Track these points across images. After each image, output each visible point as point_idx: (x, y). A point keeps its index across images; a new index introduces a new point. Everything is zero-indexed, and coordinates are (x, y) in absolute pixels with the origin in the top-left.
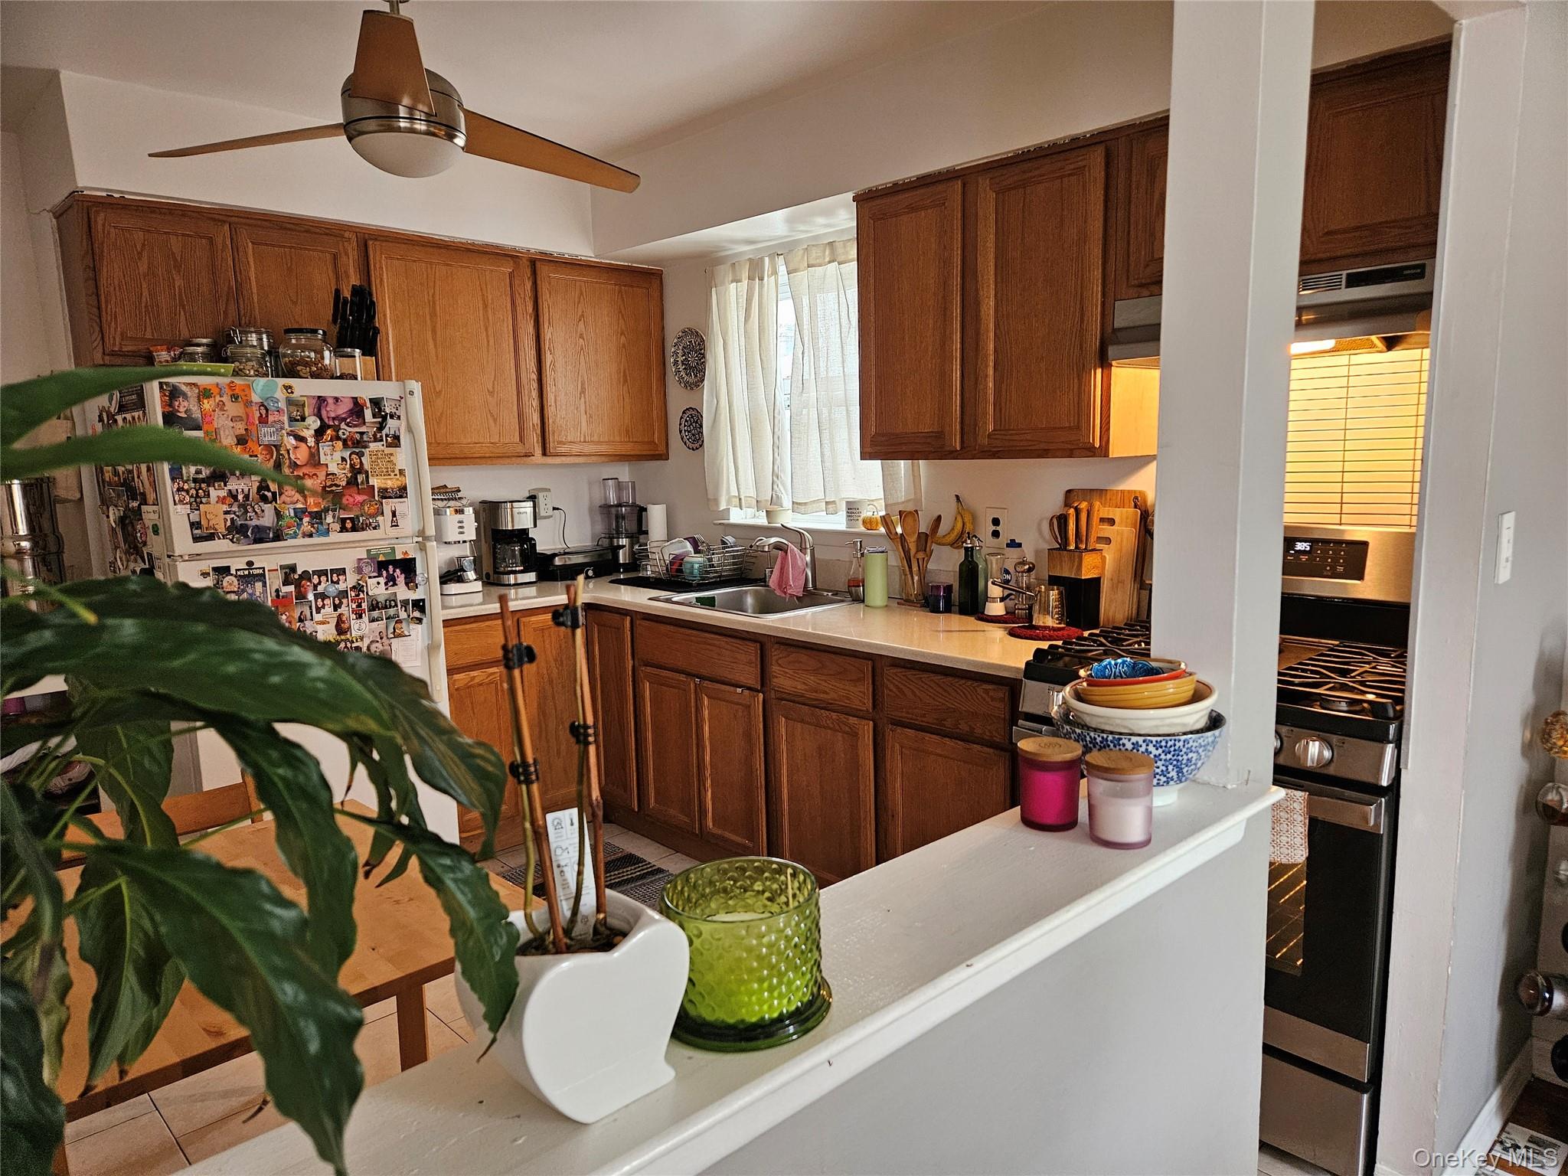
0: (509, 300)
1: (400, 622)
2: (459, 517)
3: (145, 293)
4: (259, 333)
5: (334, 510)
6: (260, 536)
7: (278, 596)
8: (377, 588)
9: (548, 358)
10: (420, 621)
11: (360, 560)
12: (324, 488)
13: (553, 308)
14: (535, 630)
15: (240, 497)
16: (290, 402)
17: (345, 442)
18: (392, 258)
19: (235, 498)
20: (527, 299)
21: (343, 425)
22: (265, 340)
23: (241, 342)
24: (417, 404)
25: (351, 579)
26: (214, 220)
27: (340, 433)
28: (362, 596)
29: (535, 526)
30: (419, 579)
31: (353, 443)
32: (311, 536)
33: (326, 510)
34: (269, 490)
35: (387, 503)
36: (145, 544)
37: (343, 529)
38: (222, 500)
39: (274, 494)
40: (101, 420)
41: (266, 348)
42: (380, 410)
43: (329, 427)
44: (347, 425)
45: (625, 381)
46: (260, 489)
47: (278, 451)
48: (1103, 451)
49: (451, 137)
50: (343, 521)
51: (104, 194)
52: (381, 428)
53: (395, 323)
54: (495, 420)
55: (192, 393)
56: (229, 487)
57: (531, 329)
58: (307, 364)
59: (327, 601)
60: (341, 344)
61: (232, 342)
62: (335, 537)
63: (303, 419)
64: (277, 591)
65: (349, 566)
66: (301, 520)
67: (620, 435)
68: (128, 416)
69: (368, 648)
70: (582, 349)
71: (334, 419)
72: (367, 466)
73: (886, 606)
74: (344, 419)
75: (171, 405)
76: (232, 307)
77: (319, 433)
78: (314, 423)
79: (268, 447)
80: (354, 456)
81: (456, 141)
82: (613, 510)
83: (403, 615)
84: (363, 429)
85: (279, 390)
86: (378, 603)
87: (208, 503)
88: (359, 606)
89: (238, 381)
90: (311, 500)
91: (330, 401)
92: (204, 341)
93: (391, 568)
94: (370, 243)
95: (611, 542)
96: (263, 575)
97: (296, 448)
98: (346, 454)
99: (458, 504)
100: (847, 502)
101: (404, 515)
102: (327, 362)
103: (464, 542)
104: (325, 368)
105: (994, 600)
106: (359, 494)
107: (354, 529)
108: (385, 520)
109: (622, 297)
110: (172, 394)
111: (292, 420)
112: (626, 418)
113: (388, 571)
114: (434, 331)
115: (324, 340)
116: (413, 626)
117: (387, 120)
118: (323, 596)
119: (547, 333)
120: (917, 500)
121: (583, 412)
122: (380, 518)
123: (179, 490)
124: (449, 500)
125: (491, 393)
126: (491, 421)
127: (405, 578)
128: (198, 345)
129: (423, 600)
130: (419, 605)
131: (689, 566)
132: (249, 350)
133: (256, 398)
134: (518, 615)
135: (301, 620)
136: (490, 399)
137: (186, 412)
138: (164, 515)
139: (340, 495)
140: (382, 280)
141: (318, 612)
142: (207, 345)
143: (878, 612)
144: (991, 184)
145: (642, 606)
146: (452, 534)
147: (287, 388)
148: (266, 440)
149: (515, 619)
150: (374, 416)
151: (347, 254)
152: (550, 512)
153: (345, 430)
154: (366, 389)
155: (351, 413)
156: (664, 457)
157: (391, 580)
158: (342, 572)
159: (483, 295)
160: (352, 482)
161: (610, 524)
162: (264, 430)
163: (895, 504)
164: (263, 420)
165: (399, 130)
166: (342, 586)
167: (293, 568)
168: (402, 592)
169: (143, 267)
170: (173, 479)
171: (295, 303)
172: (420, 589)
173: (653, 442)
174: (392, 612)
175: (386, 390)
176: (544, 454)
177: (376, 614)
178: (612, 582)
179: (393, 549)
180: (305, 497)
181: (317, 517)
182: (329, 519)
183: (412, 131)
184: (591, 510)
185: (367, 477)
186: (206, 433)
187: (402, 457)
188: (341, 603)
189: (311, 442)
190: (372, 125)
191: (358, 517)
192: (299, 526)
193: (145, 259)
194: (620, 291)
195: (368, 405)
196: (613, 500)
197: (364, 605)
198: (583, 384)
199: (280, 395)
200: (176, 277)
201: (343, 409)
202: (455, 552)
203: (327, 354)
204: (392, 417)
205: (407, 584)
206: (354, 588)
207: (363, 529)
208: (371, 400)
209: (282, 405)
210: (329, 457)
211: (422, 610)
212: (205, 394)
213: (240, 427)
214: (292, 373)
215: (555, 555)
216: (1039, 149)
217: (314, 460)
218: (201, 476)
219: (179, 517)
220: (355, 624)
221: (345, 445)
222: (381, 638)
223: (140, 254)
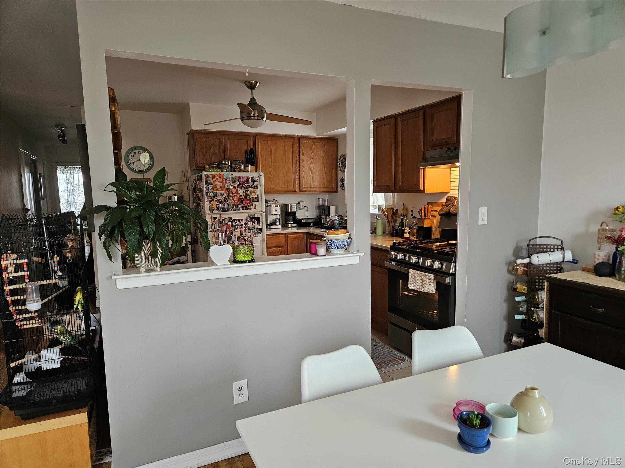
0: (292, 149)
1: (255, 233)
2: (276, 208)
3: (205, 152)
4: (228, 161)
5: (241, 204)
6: (224, 210)
7: (227, 225)
8: (250, 224)
9: (302, 164)
10: (260, 233)
11: (246, 217)
12: (239, 199)
13: (304, 150)
14: (292, 239)
15: (220, 201)
16: (232, 178)
17: (244, 187)
18: (261, 140)
19: (219, 201)
20: (297, 148)
21: (244, 184)
22: (229, 163)
23: (224, 164)
24: (262, 178)
25: (244, 222)
26: (220, 134)
27: (243, 186)
28: (246, 226)
29: (297, 211)
30: (261, 223)
31: (246, 188)
32: (235, 210)
33: (239, 204)
34: (226, 199)
35: (254, 203)
36: (200, 211)
37: (243, 209)
38: (216, 201)
39: (227, 200)
40: (194, 182)
41: (230, 165)
42: (253, 179)
43: (241, 184)
44: (245, 183)
45: (325, 170)
46: (224, 199)
47: (229, 190)
48: (424, 191)
49: (263, 119)
50: (243, 207)
51: (197, 130)
52: (253, 184)
53: (261, 156)
54: (286, 182)
55: (211, 176)
56: (218, 198)
57: (298, 157)
58: (237, 169)
59: (238, 227)
60: (246, 163)
61: (222, 164)
62: (241, 211)
63: (235, 182)
64: (227, 223)
65: (244, 218)
66: (233, 206)
67: (322, 185)
68: (199, 181)
69: (247, 239)
70: (312, 161)
71: (242, 182)
72: (249, 194)
73: (383, 235)
74: (244, 182)
75: (207, 179)
76: (223, 154)
77: (238, 186)
78: (237, 183)
79: (227, 189)
80: (246, 191)
81: (264, 120)
82: (321, 207)
83: (256, 232)
84: (249, 184)
85: (230, 175)
86: (250, 228)
87: (213, 202)
88: (246, 228)
89: (222, 173)
90: (236, 202)
91: (242, 178)
92: (216, 163)
93: (254, 220)
94: (256, 137)
95: (320, 216)
96: (224, 219)
97: (233, 189)
98: (245, 191)
99: (276, 204)
100: (379, 205)
101: (258, 206)
102: (242, 168)
103: (277, 214)
104: (241, 169)
105: (406, 233)
106: (247, 200)
107: (245, 209)
108: (253, 207)
109: (325, 147)
110: (207, 176)
111: (232, 182)
112: (324, 180)
113: (253, 220)
114: (271, 159)
115: (242, 163)
116: (258, 234)
117: (249, 117)
118: (237, 225)
119: (302, 157)
120: (394, 205)
121: (311, 179)
122: (252, 207)
123: (208, 198)
124: (274, 203)
125: (286, 174)
126: (285, 182)
127: (257, 222)
128: (215, 164)
129: (261, 228)
130: (260, 229)
131: (335, 223)
132: (225, 166)
133: (225, 177)
134: (287, 234)
135: (232, 231)
136: (285, 176)
137: (210, 181)
138: (204, 204)
139: (243, 201)
140: (259, 147)
141: (236, 229)
142: (217, 164)
143: (380, 236)
144: (400, 119)
145: (319, 233)
146: (273, 212)
147: (232, 175)
148: (226, 187)
149: (286, 235)
150: (252, 181)
151: (250, 140)
152: (303, 208)
153: (245, 185)
154: (250, 175)
155: (246, 180)
156: (336, 192)
157: (254, 222)
158: (242, 220)
159: (285, 148)
160: (245, 197)
161: (320, 212)
162: (226, 185)
163: (388, 206)
164: (226, 183)
165: (251, 119)
166: (242, 223)
167: (231, 218)
168: (256, 226)
169: (204, 146)
170: (206, 196)
171: (237, 153)
172: (261, 225)
173: (333, 188)
174: (253, 230)
175: (255, 175)
176: (300, 191)
177: (250, 231)
178: (316, 227)
179: (254, 214)
180: (234, 201)
181: (237, 206)
182: (240, 207)
183: (254, 119)
184: (316, 207)
185: (249, 196)
186: (214, 186)
187: (258, 192)
188: (241, 227)
189: (237, 188)
190: (246, 118)
191: (246, 206)
192: (233, 208)
193: (205, 144)
194: (324, 145)
195: (250, 178)
196: (321, 204)
197: (247, 228)
198: (312, 171)
199: (230, 176)
200: (211, 149)
201: (244, 180)
202: (275, 217)
203: (242, 166)
204: (256, 181)
205: (257, 224)
206: (244, 224)
207: (248, 209)
208: (251, 177)
209: (231, 179)
210: (240, 191)
211: (261, 231)
212: (214, 176)
213: (221, 184)
214: (234, 171)
215: (302, 219)
216: (411, 110)
217: (237, 192)
218: (212, 196)
219: (207, 204)
220: (244, 233)
221: (244, 189)
222: (251, 237)
223: (204, 143)
